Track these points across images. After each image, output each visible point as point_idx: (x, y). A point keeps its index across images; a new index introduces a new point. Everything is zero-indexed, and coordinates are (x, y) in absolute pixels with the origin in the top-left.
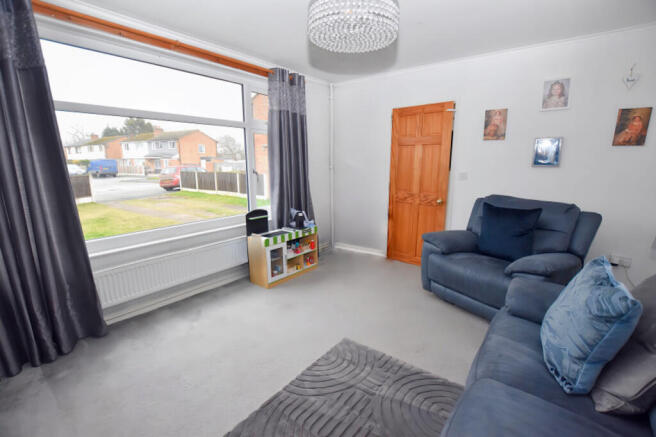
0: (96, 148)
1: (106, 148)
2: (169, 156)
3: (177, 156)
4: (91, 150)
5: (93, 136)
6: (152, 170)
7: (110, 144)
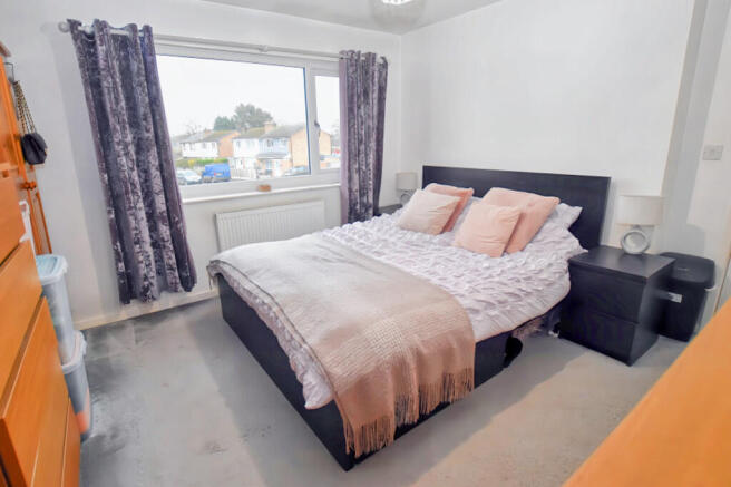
0: (209, 144)
1: (219, 144)
2: (280, 156)
3: (289, 156)
4: (204, 147)
5: (206, 131)
6: (263, 171)
7: (223, 140)
